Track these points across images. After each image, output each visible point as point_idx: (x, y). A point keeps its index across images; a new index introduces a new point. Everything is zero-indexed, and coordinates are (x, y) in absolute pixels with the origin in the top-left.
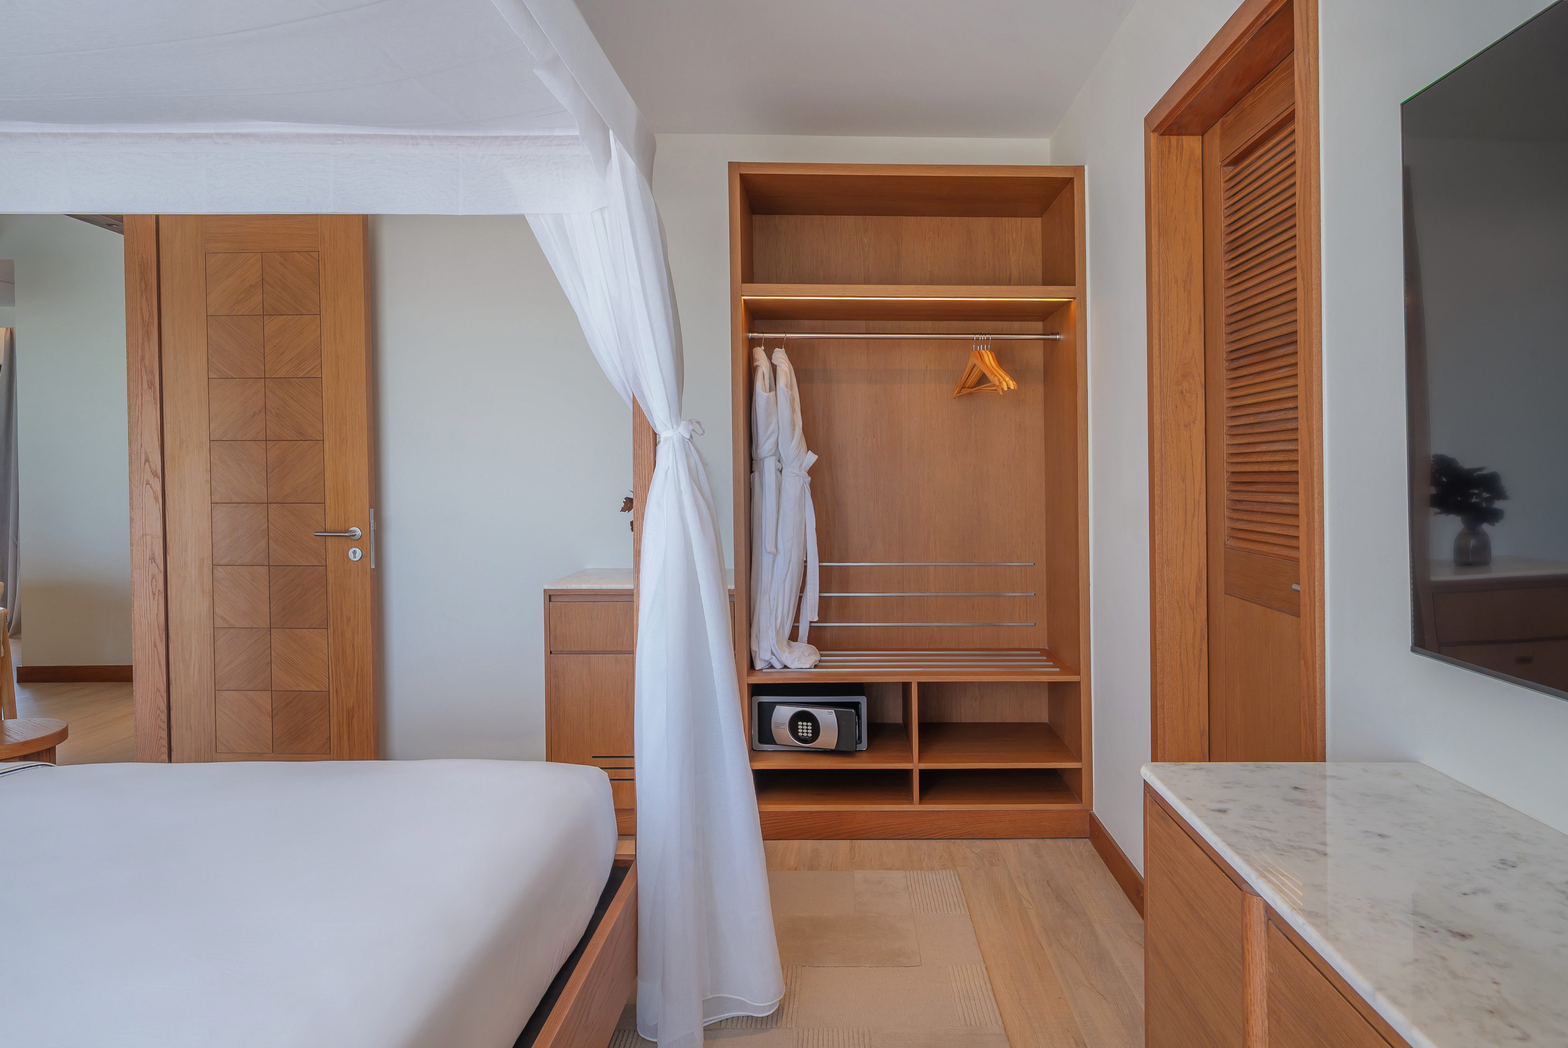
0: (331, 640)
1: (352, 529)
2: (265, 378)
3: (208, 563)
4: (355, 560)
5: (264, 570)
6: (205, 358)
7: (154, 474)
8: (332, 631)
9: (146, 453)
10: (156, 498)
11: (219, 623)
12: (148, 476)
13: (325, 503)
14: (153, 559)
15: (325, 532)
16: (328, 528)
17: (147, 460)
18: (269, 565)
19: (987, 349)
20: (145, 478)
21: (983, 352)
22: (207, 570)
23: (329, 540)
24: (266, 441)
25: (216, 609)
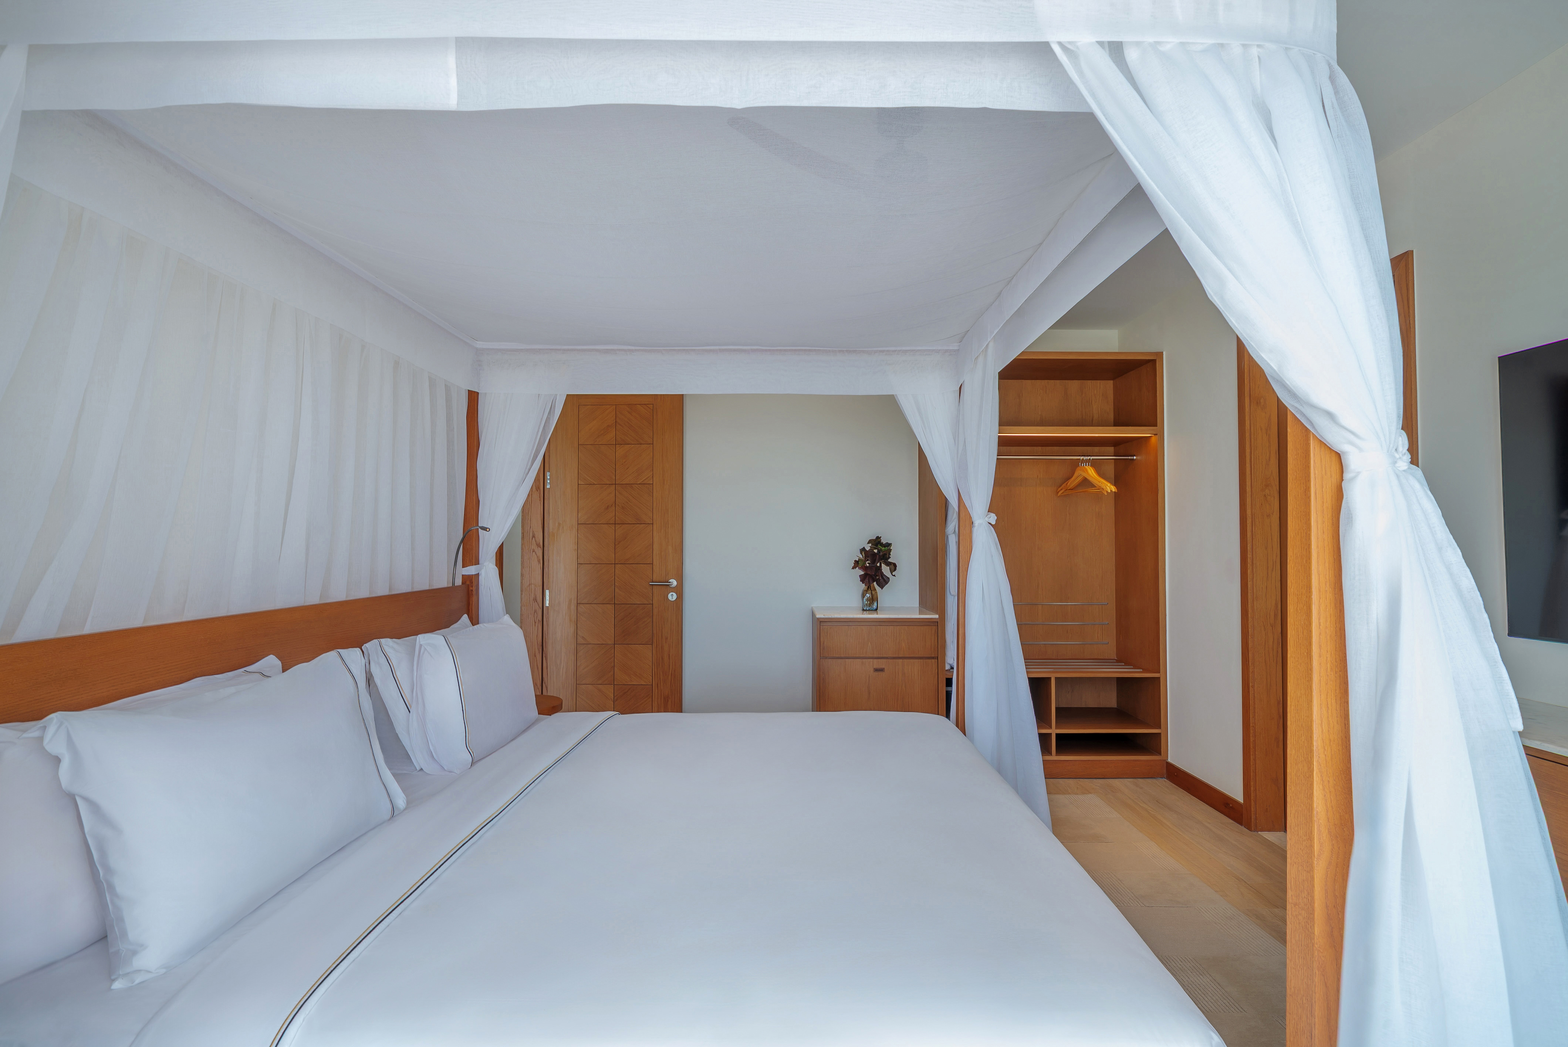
0: (654, 652)
1: (670, 581)
2: (615, 484)
3: (574, 602)
4: (673, 600)
5: (611, 607)
6: (576, 472)
7: (538, 545)
8: (655, 646)
9: (533, 532)
10: (539, 561)
11: (580, 640)
12: (534, 546)
13: (652, 564)
14: (535, 600)
15: (653, 582)
16: (654, 580)
17: (534, 536)
18: (615, 604)
19: (1089, 465)
20: (532, 548)
21: (1086, 467)
22: (573, 607)
23: (655, 587)
24: (615, 524)
25: (579, 632)
